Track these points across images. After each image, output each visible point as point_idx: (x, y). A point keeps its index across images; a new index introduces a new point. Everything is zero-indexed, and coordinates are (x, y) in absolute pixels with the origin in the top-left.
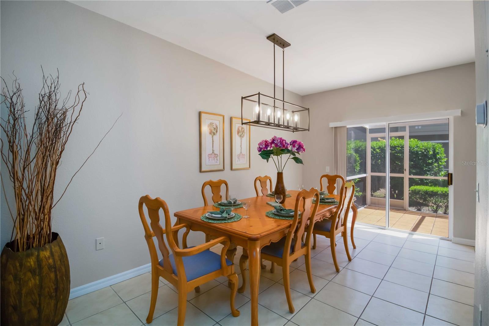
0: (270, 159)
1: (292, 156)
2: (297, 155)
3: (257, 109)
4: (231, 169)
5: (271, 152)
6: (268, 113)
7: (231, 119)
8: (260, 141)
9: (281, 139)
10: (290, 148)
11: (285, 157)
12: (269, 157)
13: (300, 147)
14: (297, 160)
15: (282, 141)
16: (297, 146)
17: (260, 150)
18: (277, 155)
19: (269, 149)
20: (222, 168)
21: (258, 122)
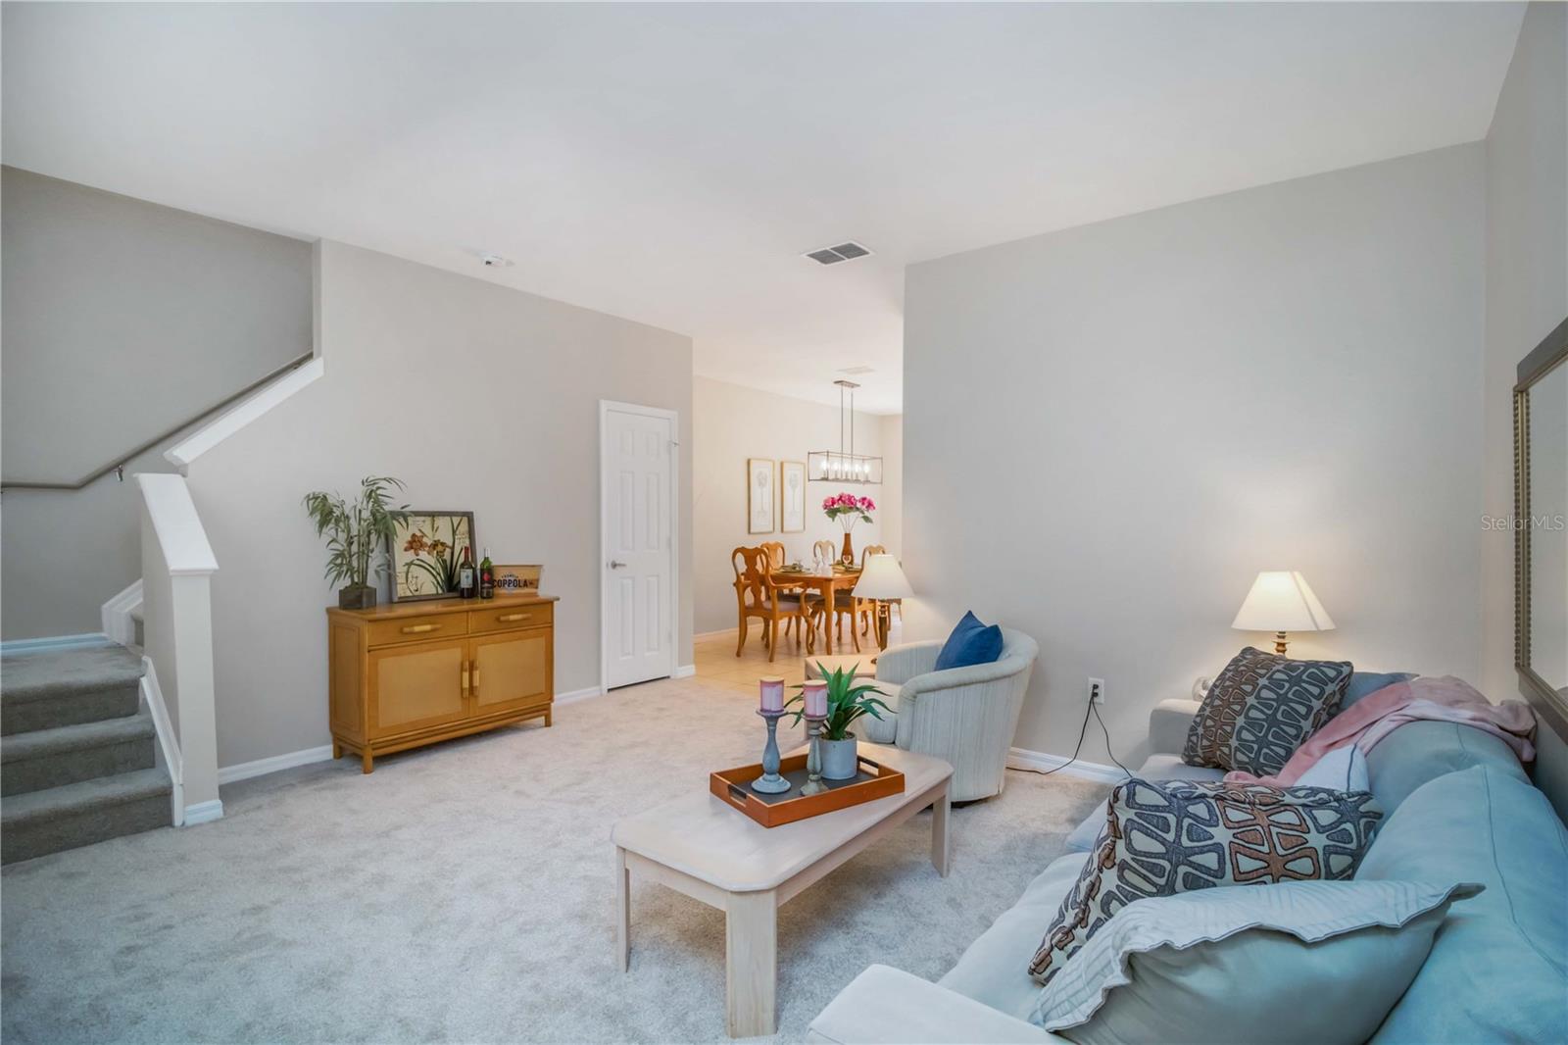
0: (837, 518)
1: (861, 515)
2: (866, 514)
3: (824, 465)
4: (782, 531)
5: (838, 510)
6: (836, 467)
7: (782, 464)
8: (825, 498)
9: (849, 496)
10: (859, 505)
11: (854, 515)
12: (835, 515)
13: (870, 505)
14: (867, 519)
15: (850, 498)
16: (866, 504)
17: (826, 507)
18: (845, 513)
19: (835, 506)
20: (771, 529)
21: (825, 479)
